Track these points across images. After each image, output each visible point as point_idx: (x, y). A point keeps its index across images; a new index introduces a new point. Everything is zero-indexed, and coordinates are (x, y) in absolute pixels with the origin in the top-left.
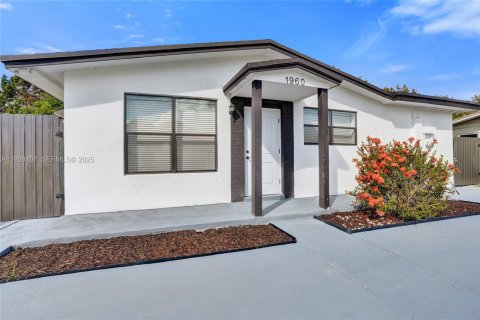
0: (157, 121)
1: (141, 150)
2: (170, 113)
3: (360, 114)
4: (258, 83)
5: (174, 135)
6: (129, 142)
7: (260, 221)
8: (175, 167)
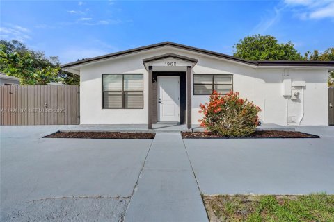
1: (110, 98)
4: (151, 68)
5: (123, 92)
6: (105, 95)
7: (151, 131)
8: (124, 106)
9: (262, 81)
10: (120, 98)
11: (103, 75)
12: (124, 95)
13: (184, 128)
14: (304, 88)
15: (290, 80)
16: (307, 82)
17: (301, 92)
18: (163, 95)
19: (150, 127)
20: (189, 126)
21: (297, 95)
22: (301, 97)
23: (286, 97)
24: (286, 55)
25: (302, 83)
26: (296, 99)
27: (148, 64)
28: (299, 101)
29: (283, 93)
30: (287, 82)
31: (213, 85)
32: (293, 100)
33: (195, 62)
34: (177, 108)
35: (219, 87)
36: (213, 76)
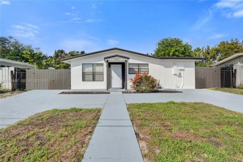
0: (89, 70)
1: (86, 76)
2: (92, 68)
3: (150, 64)
4: (107, 61)
5: (93, 72)
6: (84, 74)
7: (108, 91)
8: (94, 80)
9: (163, 67)
10: (92, 76)
11: (83, 64)
12: (94, 74)
13: (124, 90)
14: (184, 70)
15: (176, 67)
16: (185, 67)
17: (182, 72)
18: (113, 74)
19: (107, 90)
20: (126, 89)
21: (180, 74)
22: (182, 75)
23: (175, 75)
24: (185, 50)
25: (183, 68)
26: (180, 76)
27: (106, 60)
28: (182, 77)
29: (173, 73)
30: (175, 67)
31: (139, 69)
32: (178, 76)
33: (129, 58)
34: (121, 81)
35: (142, 70)
36: (139, 65)
